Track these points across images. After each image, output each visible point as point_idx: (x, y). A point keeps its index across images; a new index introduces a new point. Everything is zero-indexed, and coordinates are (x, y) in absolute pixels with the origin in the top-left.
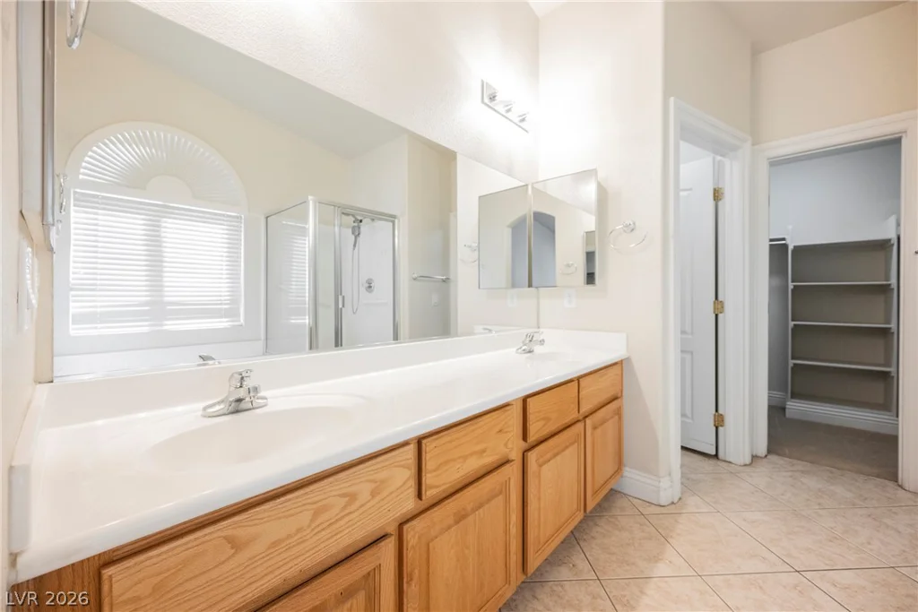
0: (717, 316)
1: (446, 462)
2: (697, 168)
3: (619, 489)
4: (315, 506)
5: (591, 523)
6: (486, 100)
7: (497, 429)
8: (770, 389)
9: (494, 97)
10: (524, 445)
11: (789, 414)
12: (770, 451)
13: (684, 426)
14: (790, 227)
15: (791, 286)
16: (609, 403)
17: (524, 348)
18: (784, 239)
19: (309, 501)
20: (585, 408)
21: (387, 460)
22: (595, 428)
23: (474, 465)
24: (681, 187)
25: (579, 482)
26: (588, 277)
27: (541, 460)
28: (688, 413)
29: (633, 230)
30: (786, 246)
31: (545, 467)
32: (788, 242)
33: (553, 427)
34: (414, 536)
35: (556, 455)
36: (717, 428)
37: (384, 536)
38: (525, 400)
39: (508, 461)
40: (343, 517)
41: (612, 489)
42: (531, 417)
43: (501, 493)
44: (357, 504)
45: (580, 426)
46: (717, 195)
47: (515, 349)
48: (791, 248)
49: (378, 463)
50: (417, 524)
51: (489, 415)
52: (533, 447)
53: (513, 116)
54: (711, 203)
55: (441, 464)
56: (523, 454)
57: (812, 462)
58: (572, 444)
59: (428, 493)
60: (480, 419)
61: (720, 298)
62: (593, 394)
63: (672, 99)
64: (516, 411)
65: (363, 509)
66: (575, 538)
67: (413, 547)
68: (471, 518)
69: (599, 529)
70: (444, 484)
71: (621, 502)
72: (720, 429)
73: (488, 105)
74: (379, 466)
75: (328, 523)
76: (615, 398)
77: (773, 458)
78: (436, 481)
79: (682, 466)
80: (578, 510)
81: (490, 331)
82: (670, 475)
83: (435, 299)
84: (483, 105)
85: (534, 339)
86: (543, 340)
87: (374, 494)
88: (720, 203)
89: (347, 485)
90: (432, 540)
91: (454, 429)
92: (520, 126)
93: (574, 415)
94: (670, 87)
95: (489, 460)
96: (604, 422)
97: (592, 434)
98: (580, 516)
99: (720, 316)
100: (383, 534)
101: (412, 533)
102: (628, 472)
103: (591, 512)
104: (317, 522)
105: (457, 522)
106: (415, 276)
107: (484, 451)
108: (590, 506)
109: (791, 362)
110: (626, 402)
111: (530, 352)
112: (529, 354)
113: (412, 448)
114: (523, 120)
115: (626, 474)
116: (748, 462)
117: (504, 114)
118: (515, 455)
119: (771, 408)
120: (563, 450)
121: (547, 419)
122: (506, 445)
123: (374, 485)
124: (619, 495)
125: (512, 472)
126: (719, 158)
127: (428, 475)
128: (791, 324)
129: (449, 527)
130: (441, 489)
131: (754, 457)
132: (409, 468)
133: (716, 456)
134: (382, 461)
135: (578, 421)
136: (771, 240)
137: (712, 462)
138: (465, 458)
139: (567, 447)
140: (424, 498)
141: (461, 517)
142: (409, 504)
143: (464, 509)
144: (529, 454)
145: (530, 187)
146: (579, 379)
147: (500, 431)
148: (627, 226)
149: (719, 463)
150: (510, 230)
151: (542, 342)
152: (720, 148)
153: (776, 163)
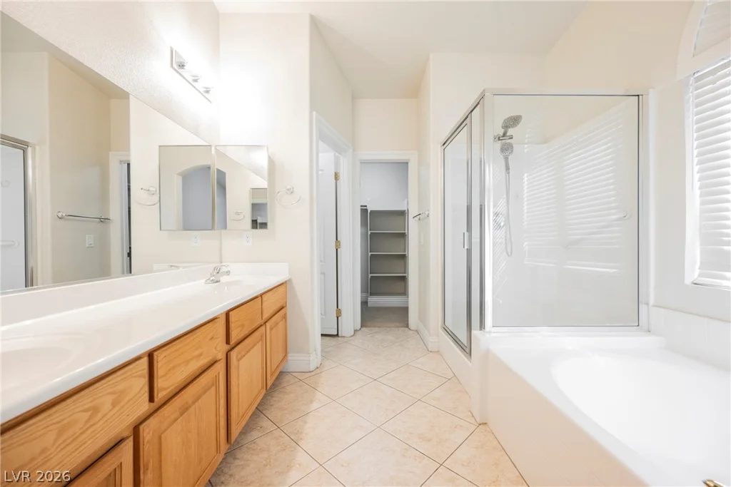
0: (337, 250)
1: (174, 367)
2: (326, 158)
3: (285, 370)
4: (58, 425)
5: (269, 397)
6: (175, 66)
7: (209, 337)
8: (362, 292)
9: (183, 66)
10: (227, 347)
11: (369, 305)
12: (362, 326)
13: (322, 320)
14: (369, 199)
15: (369, 233)
16: (279, 311)
17: (212, 279)
18: (366, 206)
19: (54, 421)
20: (266, 316)
21: (125, 373)
22: (271, 329)
23: (195, 366)
24: (320, 168)
25: (263, 368)
26: (253, 223)
27: (239, 356)
28: (323, 313)
29: (292, 193)
30: (367, 210)
31: (241, 362)
32: (368, 208)
33: (246, 332)
34: (149, 433)
35: (248, 352)
36: (338, 318)
37: (121, 441)
38: (227, 314)
39: (216, 362)
40: (87, 429)
41: (281, 372)
42: (232, 325)
43: (213, 385)
44: (100, 415)
45: (263, 328)
46: (337, 177)
47: (203, 281)
48: (369, 211)
49: (118, 376)
50: (152, 422)
51: (203, 327)
52: (233, 348)
53: (199, 85)
54: (334, 181)
55: (169, 370)
56: (227, 354)
57: (379, 327)
58: (258, 342)
59: (159, 395)
60: (197, 331)
61: (339, 240)
62: (270, 304)
63: (314, 113)
64: (221, 323)
65: (105, 419)
66: (259, 410)
67: (148, 442)
68: (192, 410)
69: (274, 399)
70: (172, 385)
71: (287, 378)
72: (339, 318)
73: (176, 70)
74: (119, 379)
75: (71, 439)
76: (282, 308)
77: (363, 329)
78: (165, 385)
79: (322, 345)
80: (262, 388)
81: (177, 267)
82: (315, 350)
83: (90, 240)
84: (172, 69)
85: (221, 271)
86: (229, 272)
87: (114, 404)
88: (338, 181)
89: (90, 400)
90: (162, 433)
91: (178, 341)
92: (205, 97)
93: (260, 322)
94: (313, 106)
95: (204, 361)
96: (277, 324)
97: (270, 333)
98: (264, 392)
99: (339, 250)
100: (120, 439)
101: (147, 430)
102: (291, 357)
103: (270, 388)
104: (60, 441)
105: (182, 414)
106: (60, 215)
107: (201, 355)
108: (269, 384)
109: (370, 275)
110: (289, 309)
111: (217, 282)
112: (217, 284)
113: (145, 360)
114: (207, 92)
115: (289, 358)
116: (352, 333)
117: (192, 82)
118: (221, 356)
119: (362, 302)
120: (253, 347)
121: (243, 326)
122: (216, 348)
123: (114, 396)
124: (285, 374)
125: (220, 367)
126: (337, 154)
127: (160, 380)
128: (370, 254)
129: (176, 420)
130: (169, 390)
131: (355, 331)
132: (144, 377)
133: (337, 335)
134: (122, 374)
135: (261, 326)
136: (361, 206)
137: (336, 339)
138: (187, 362)
139: (255, 345)
140: (156, 400)
141: (184, 410)
142: (145, 407)
143: (187, 403)
144: (232, 353)
145: (213, 148)
146: (261, 295)
147: (212, 338)
148: (288, 190)
149: (339, 338)
150: (180, 178)
151: (228, 273)
152: (338, 148)
153: (363, 163)
